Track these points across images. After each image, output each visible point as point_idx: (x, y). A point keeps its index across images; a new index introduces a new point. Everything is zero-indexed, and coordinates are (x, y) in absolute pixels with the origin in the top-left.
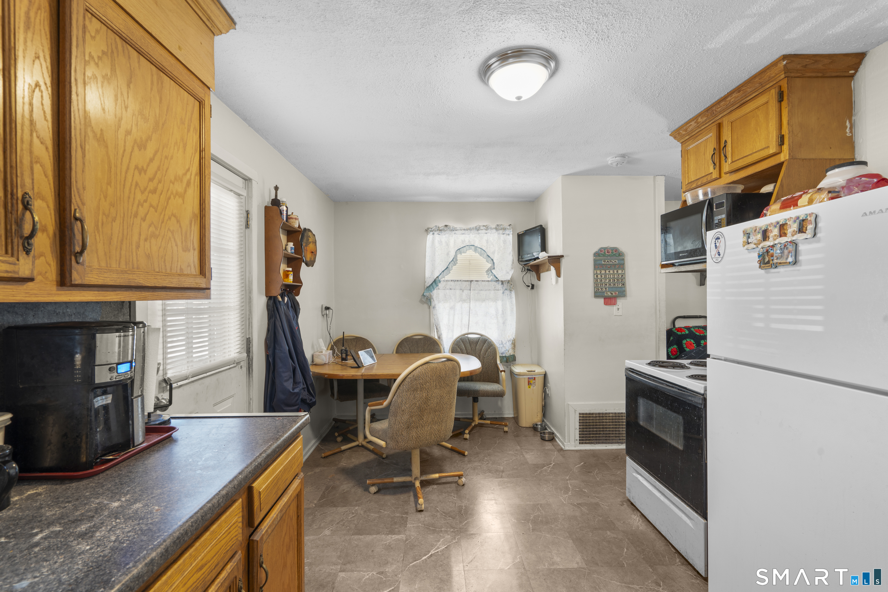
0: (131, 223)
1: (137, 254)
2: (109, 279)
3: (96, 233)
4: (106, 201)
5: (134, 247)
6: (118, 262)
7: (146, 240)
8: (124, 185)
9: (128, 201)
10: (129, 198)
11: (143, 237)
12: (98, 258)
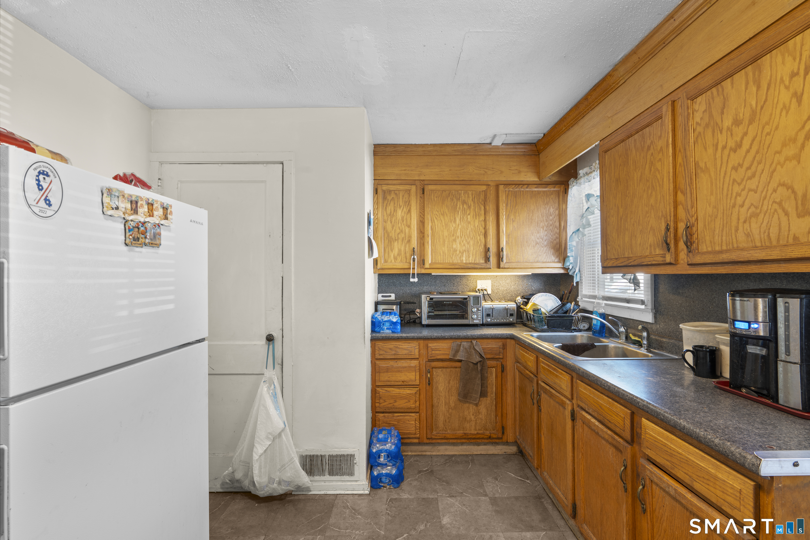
0: (730, 213)
1: (736, 237)
2: (707, 259)
3: (705, 231)
4: (710, 207)
5: (733, 231)
6: (720, 246)
7: (745, 222)
8: (723, 189)
9: (727, 199)
10: (727, 195)
11: (742, 220)
12: (706, 246)
